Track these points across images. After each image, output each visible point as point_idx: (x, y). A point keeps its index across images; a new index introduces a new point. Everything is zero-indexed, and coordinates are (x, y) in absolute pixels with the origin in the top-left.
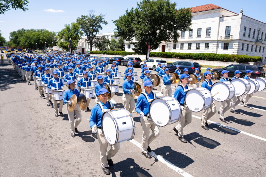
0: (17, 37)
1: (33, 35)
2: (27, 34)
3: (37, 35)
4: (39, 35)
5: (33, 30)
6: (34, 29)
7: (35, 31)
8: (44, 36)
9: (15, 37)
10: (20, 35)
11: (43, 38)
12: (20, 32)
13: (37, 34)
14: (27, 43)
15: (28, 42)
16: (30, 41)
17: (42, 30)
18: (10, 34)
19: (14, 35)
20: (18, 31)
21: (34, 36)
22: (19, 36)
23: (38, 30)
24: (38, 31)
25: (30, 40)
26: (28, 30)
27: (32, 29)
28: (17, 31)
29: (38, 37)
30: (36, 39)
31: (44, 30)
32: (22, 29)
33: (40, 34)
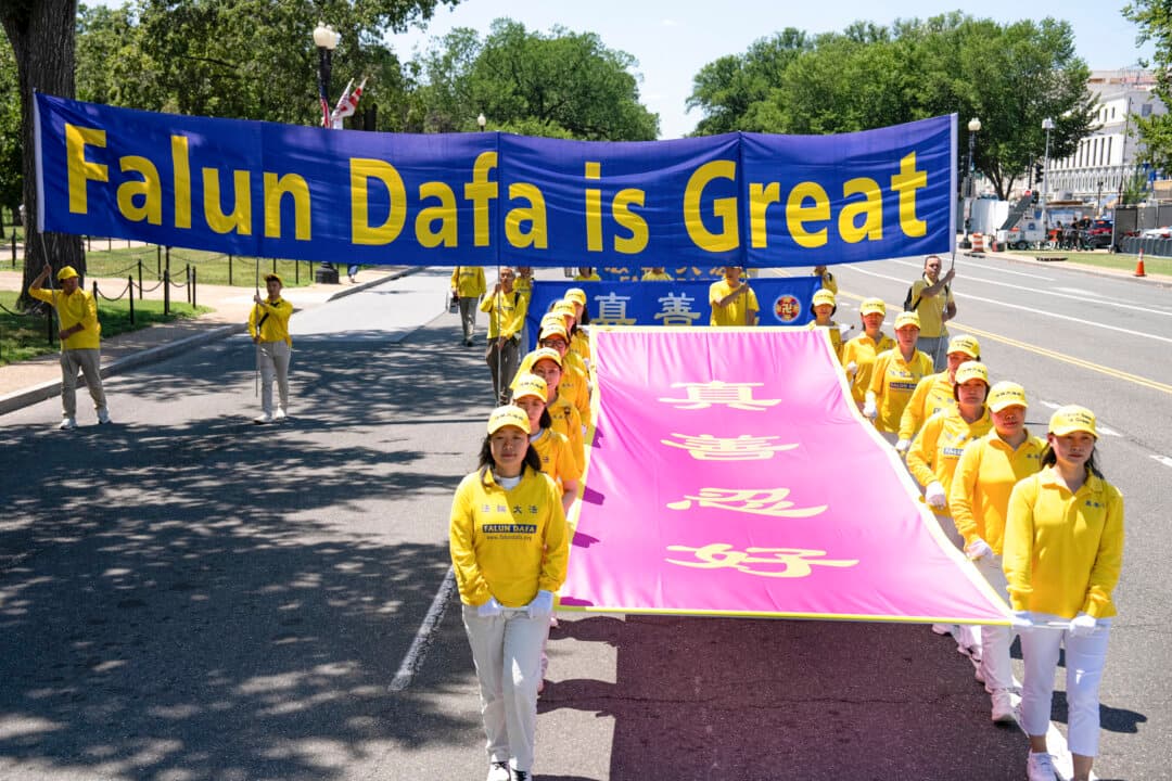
0: (738, 105)
1: (863, 65)
2: (811, 67)
3: (893, 62)
4: (912, 66)
6: (878, 25)
7: (878, 35)
8: (955, 69)
9: (730, 101)
10: (761, 83)
11: (942, 87)
12: (767, 60)
13: (898, 56)
17: (937, 23)
19: (725, 83)
20: (750, 58)
22: (752, 92)
23: (906, 29)
24: (908, 31)
26: (825, 40)
27: (860, 28)
28: (745, 51)
29: (906, 77)
30: (886, 101)
31: (955, 22)
32: (782, 30)
33: (922, 55)
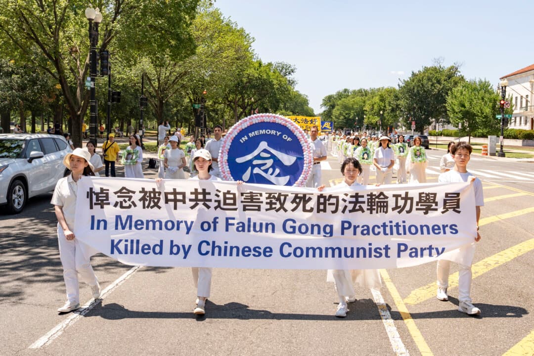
5: (363, 90)
14: (342, 117)
15: (344, 116)
16: (347, 114)
18: (323, 100)
21: (355, 103)
25: (347, 112)
